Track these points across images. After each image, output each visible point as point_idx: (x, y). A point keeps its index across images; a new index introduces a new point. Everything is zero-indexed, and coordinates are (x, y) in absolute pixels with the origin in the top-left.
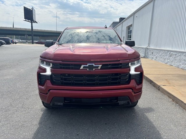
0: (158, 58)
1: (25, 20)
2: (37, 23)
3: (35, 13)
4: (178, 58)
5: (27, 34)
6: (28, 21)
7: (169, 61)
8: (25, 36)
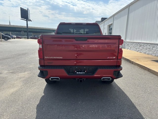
0: (132, 48)
1: (21, 18)
2: (31, 21)
3: (29, 13)
4: (145, 47)
5: (23, 31)
6: (24, 20)
7: (139, 49)
8: (21, 32)
